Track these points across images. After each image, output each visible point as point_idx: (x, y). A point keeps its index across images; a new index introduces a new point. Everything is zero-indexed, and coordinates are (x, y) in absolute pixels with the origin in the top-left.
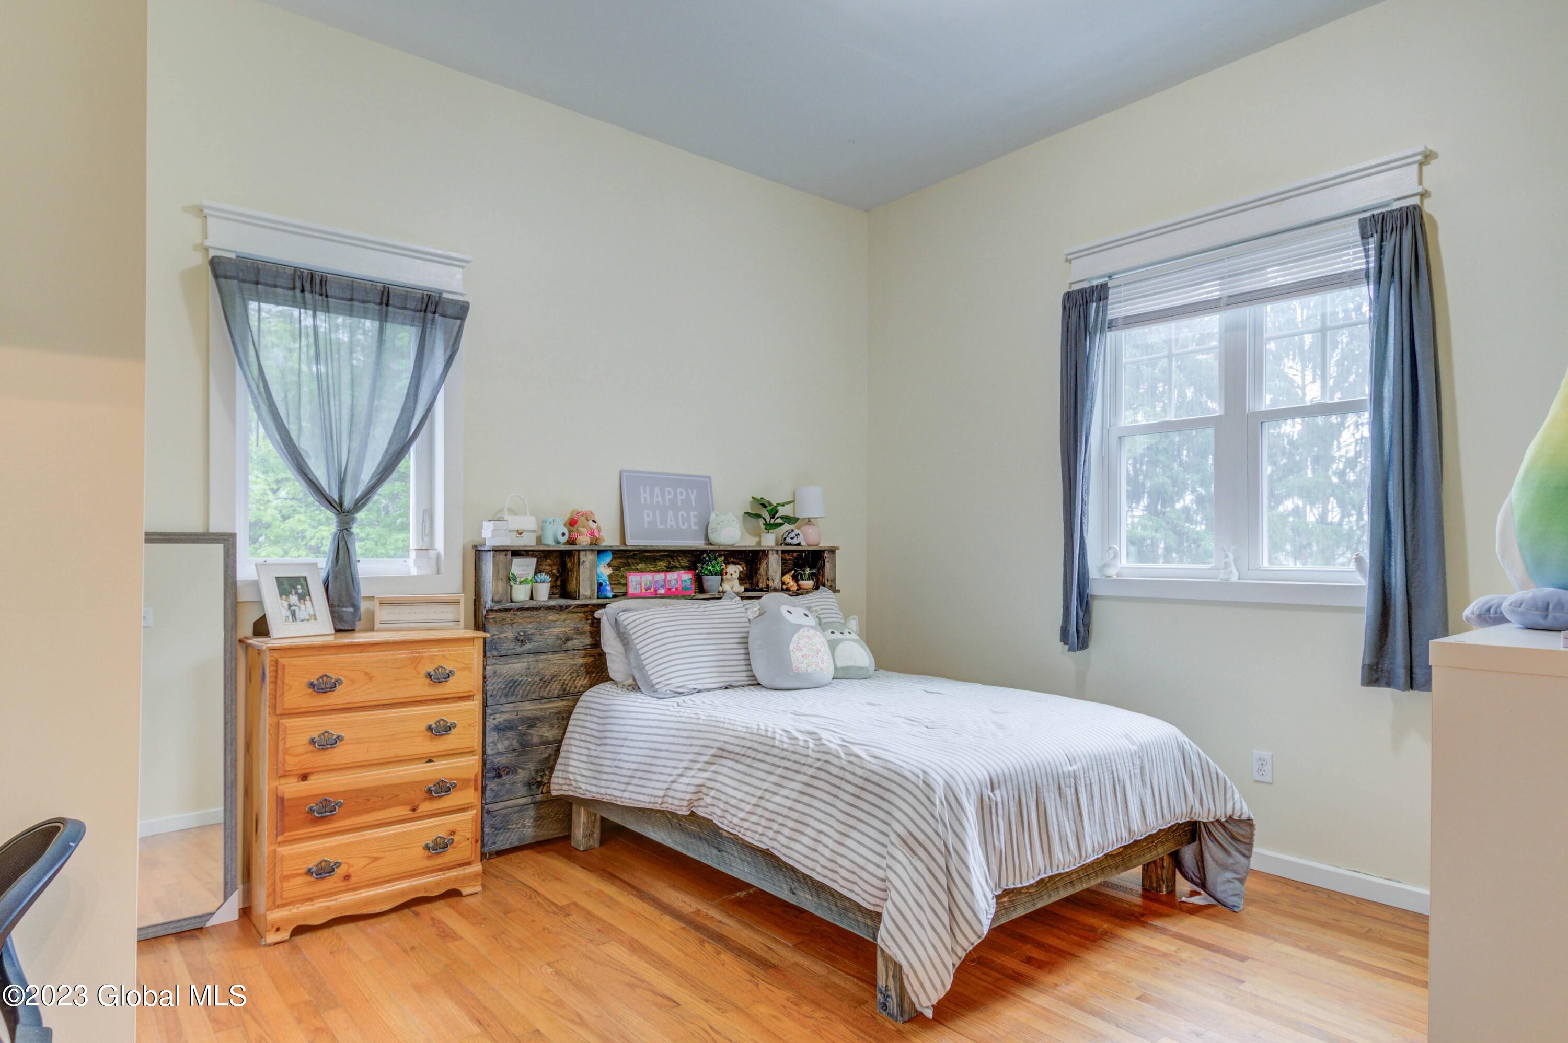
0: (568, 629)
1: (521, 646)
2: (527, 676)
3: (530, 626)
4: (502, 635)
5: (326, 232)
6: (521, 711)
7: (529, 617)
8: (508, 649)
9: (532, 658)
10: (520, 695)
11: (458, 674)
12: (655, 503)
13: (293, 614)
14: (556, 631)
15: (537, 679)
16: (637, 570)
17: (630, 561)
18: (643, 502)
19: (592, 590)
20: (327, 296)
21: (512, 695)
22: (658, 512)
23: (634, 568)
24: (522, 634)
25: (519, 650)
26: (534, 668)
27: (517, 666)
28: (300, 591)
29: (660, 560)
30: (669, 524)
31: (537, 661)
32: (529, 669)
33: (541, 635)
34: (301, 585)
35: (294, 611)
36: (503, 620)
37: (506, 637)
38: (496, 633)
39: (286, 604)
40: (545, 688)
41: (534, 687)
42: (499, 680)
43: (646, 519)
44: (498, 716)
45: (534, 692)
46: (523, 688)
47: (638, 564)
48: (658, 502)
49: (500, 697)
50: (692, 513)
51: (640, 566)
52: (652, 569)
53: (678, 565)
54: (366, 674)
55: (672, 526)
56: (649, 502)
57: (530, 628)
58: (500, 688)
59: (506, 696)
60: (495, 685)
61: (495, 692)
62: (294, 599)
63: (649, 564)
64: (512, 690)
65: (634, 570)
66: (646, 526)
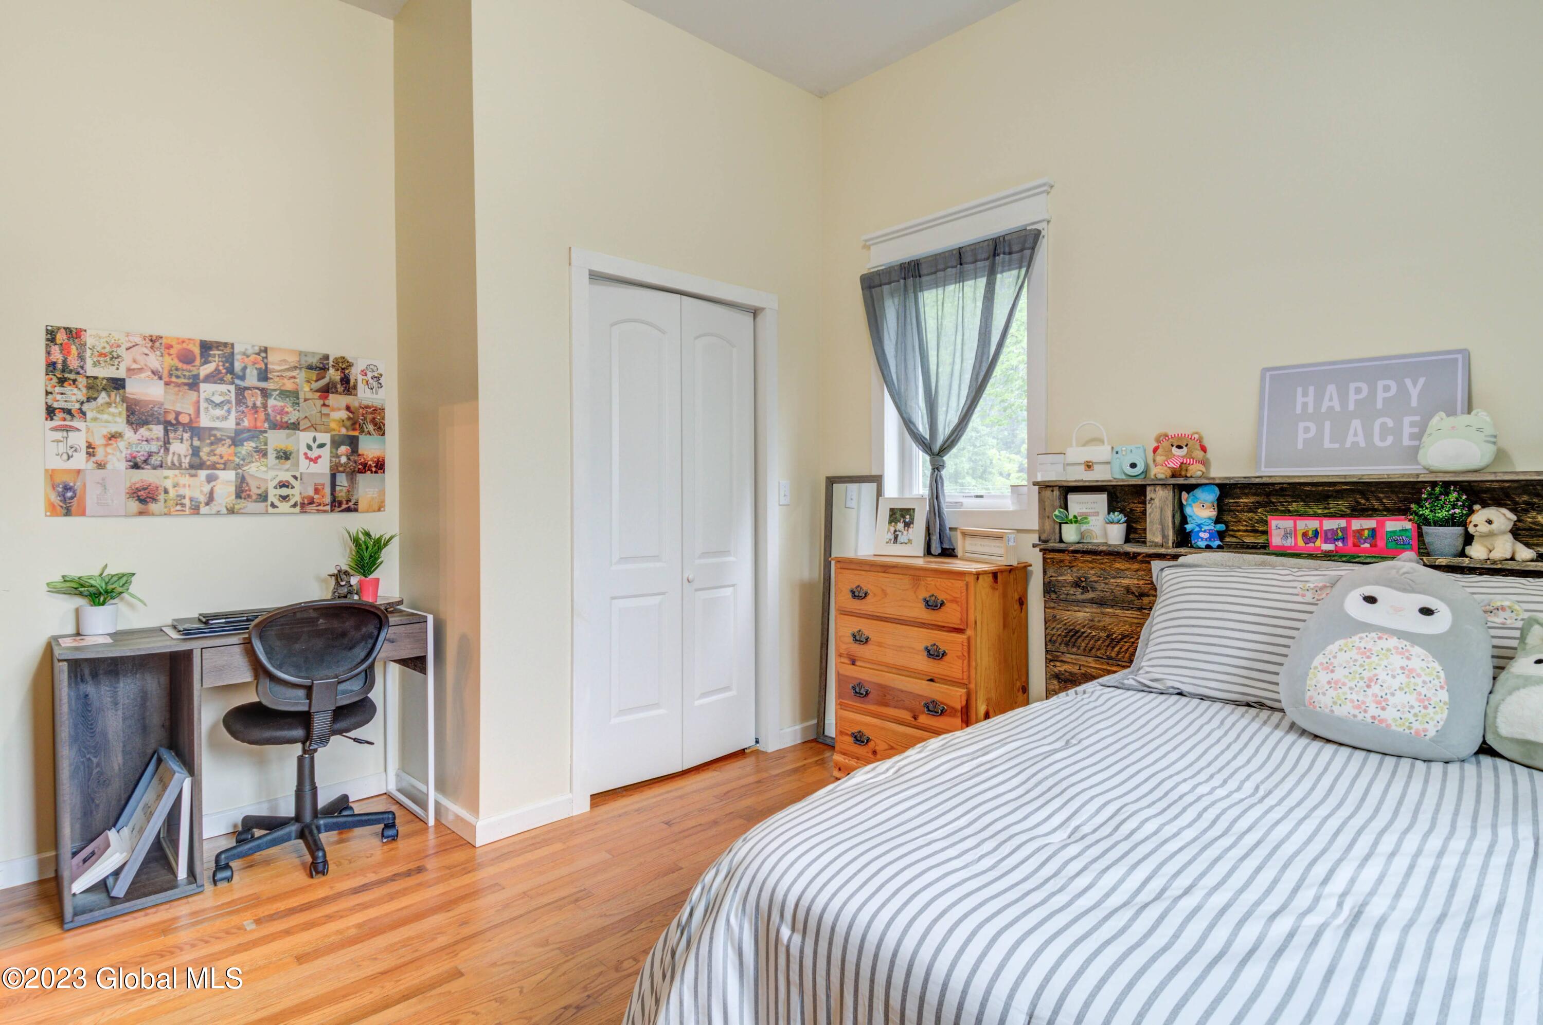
0: (1142, 582)
1: (1082, 593)
2: (1090, 628)
3: (1092, 572)
4: (1060, 578)
5: (906, 229)
6: (1084, 666)
7: (1091, 562)
8: (1068, 594)
9: (1095, 609)
10: (1082, 648)
11: (948, 604)
12: (1324, 409)
13: (896, 538)
14: (1126, 582)
15: (1103, 634)
16: (1287, 513)
17: (1273, 499)
18: (1299, 410)
19: (1164, 536)
20: (920, 277)
21: (1074, 645)
22: (1327, 424)
23: (1281, 508)
24: (1084, 579)
25: (1080, 597)
26: (1099, 621)
27: (1080, 615)
28: (907, 520)
29: (1336, 498)
30: (1350, 440)
31: (1103, 613)
32: (1092, 621)
33: (1106, 584)
34: (910, 515)
35: (897, 535)
36: (1062, 561)
37: (1065, 580)
38: (1053, 574)
39: (892, 529)
40: (1114, 648)
41: (1099, 643)
42: (1059, 626)
43: (1301, 436)
44: (1058, 664)
45: (1099, 649)
46: (1086, 641)
47: (1290, 503)
48: (1331, 408)
49: (1060, 644)
50: (1407, 420)
51: (1294, 506)
52: (1319, 511)
53: (1377, 505)
54: (883, 590)
55: (1355, 444)
56: (1311, 410)
57: (1092, 574)
58: (1060, 635)
59: (1067, 645)
60: (1055, 630)
61: (1055, 638)
62: (900, 526)
63: (1312, 504)
64: (1073, 640)
65: (1282, 512)
66: (1300, 446)
